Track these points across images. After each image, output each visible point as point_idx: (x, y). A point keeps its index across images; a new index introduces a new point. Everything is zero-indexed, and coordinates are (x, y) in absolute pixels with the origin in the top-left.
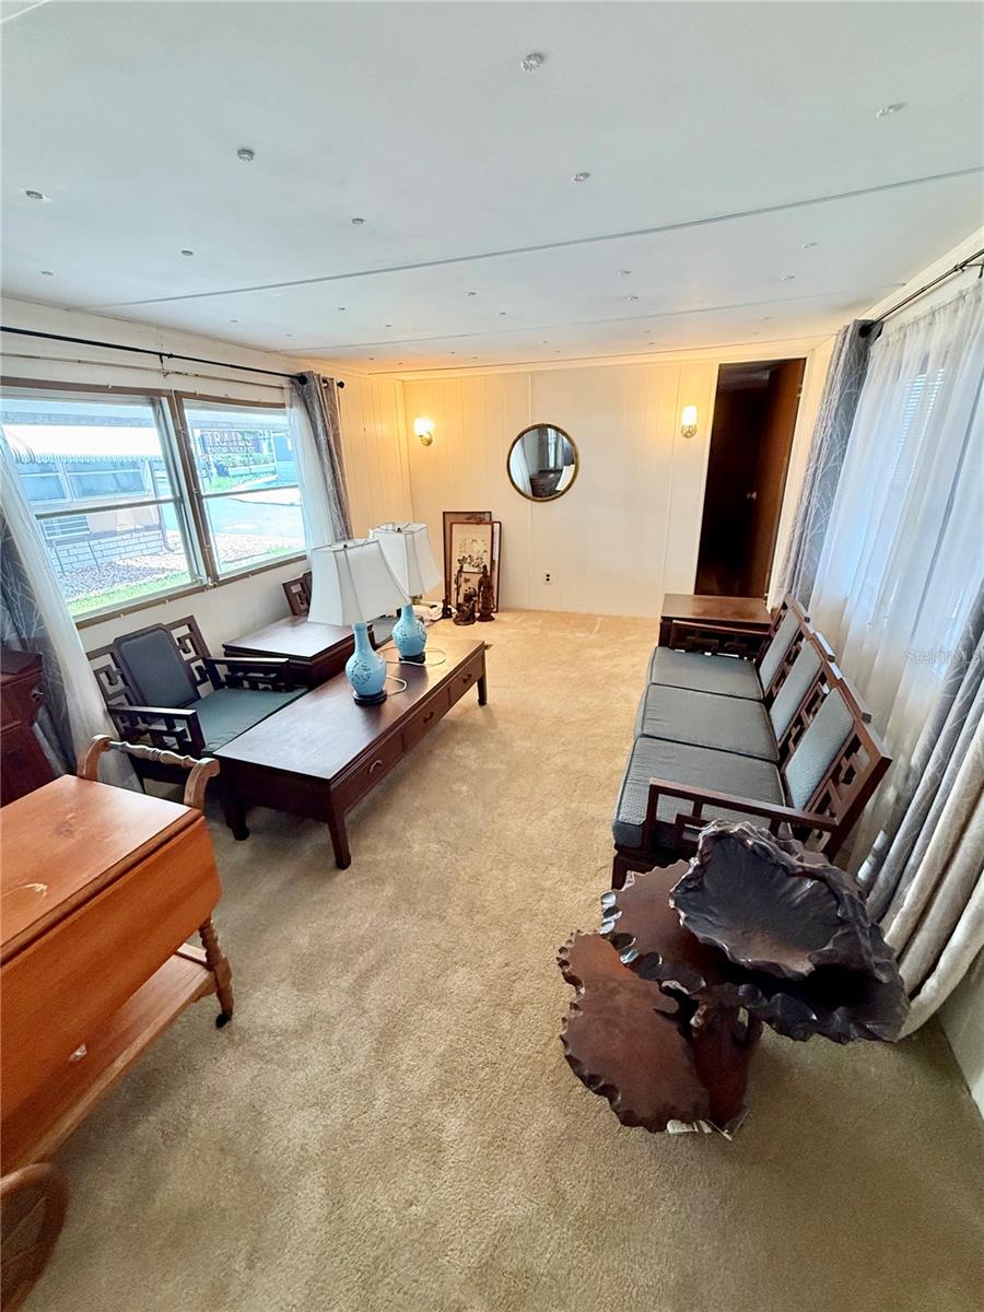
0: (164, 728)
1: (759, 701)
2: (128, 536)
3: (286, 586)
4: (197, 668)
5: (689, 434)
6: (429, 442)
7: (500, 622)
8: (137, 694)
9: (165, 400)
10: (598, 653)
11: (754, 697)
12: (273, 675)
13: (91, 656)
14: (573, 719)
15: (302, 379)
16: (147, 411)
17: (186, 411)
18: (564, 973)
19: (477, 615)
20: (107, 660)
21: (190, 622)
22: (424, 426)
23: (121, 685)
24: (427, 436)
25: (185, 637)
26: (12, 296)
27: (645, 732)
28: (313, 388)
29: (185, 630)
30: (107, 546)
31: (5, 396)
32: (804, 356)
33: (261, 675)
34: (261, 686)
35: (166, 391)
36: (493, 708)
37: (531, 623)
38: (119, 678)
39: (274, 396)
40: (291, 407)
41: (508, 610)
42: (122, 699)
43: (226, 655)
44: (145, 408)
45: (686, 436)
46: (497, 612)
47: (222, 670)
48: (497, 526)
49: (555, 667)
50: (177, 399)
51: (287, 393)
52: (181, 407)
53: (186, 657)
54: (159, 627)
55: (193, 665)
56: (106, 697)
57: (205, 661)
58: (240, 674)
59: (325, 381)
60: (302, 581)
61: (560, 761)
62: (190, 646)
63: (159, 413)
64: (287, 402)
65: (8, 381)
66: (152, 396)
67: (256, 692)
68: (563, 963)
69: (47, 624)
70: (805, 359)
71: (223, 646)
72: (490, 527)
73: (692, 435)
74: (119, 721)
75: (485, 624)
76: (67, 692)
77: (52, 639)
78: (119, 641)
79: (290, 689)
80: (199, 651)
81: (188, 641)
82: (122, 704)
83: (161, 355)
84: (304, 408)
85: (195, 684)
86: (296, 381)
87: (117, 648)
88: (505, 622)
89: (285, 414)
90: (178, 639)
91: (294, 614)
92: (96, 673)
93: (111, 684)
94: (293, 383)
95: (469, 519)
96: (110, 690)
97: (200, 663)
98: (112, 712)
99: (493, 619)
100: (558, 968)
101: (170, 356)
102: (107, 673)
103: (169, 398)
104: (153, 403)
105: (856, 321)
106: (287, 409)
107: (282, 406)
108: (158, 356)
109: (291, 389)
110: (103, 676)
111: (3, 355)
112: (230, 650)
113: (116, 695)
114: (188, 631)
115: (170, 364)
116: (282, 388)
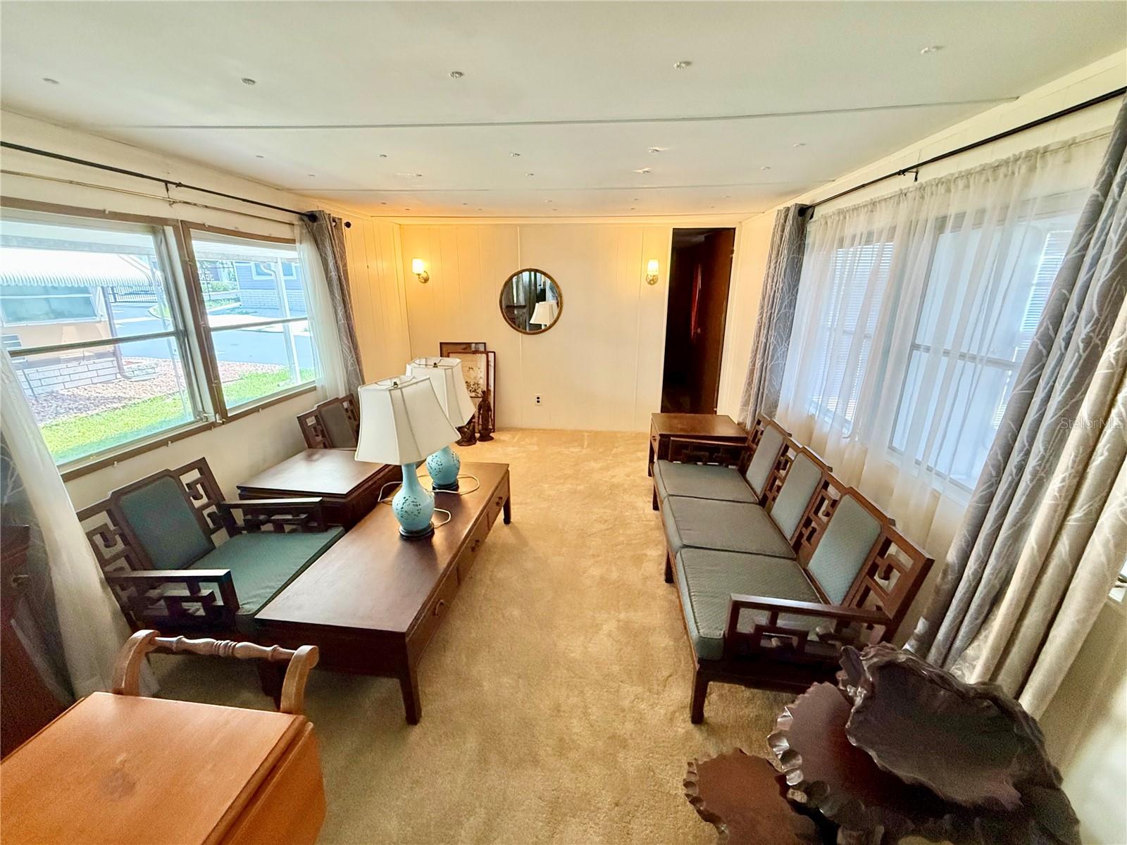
0: (186, 593)
1: (757, 504)
2: (76, 363)
3: (302, 420)
4: (209, 515)
5: (653, 281)
6: (426, 280)
7: (500, 441)
8: (140, 555)
9: (169, 230)
10: (593, 465)
11: (752, 501)
12: (303, 516)
13: (82, 516)
14: (594, 530)
15: (312, 217)
16: (147, 241)
17: (194, 242)
18: (699, 812)
19: (477, 435)
20: (102, 519)
21: (202, 465)
22: (420, 266)
23: (120, 546)
24: (424, 275)
25: (196, 482)
26: (12, 108)
27: (686, 542)
28: (324, 226)
29: (195, 475)
30: (47, 374)
31: (5, 218)
32: (734, 227)
33: (290, 517)
34: (287, 528)
35: (173, 220)
36: (517, 525)
37: (527, 440)
38: (118, 538)
39: (285, 232)
40: (301, 243)
41: (502, 430)
42: (122, 562)
43: (242, 497)
44: (148, 236)
45: (650, 283)
46: (494, 432)
47: (238, 515)
48: (491, 355)
49: (562, 481)
50: (184, 229)
51: (297, 230)
52: (187, 237)
53: (197, 504)
54: (167, 474)
55: (206, 512)
56: (103, 562)
57: (219, 506)
58: (262, 517)
59: (334, 221)
60: (317, 413)
61: (596, 572)
62: (201, 491)
63: (162, 241)
64: (297, 239)
65: (9, 202)
66: (154, 225)
67: (281, 536)
68: (694, 801)
69: (26, 485)
70: (734, 229)
71: (238, 487)
72: (484, 356)
73: (655, 283)
74: (118, 588)
75: (485, 443)
76: (51, 564)
77: (32, 501)
78: (118, 495)
79: (324, 528)
80: (212, 495)
81: (199, 486)
82: (122, 569)
83: (167, 182)
84: (313, 243)
85: (208, 532)
86: (306, 219)
87: (115, 505)
88: (504, 441)
89: (295, 249)
90: (187, 485)
91: (310, 446)
92: (90, 535)
93: (107, 546)
94: (303, 220)
95: (465, 349)
96: (108, 553)
97: (213, 509)
98: (111, 581)
99: (492, 439)
100: (690, 807)
101: (179, 185)
102: (102, 535)
103: (176, 229)
104: (154, 232)
105: (796, 204)
106: (297, 245)
107: (293, 241)
108: (164, 184)
109: (301, 226)
110: (98, 539)
111: (3, 171)
112: (246, 492)
113: (116, 557)
114: (199, 476)
115: (176, 193)
116: (293, 225)
